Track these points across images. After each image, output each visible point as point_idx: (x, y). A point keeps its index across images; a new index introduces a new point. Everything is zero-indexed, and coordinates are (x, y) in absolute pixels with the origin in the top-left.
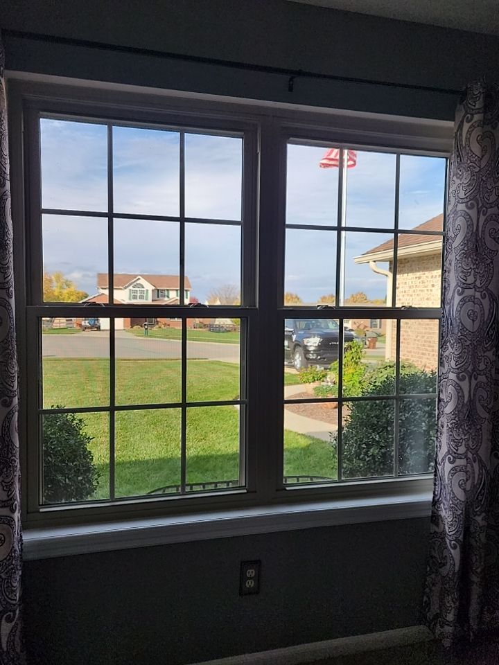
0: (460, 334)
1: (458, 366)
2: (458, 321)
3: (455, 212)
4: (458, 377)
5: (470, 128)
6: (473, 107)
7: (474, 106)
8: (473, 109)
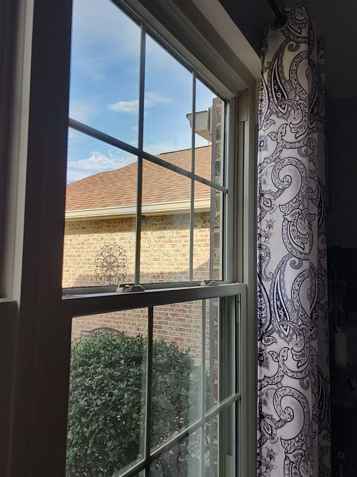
0: (300, 323)
1: (301, 369)
2: (296, 303)
3: (277, 159)
4: (302, 385)
5: (296, 57)
6: (298, 35)
7: (300, 33)
8: (298, 37)
